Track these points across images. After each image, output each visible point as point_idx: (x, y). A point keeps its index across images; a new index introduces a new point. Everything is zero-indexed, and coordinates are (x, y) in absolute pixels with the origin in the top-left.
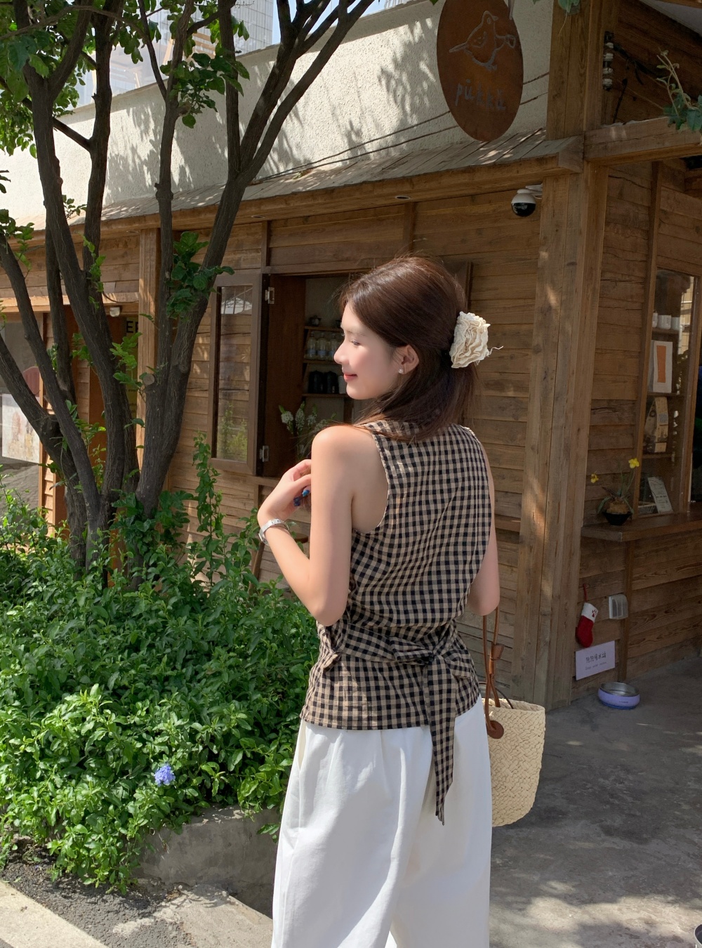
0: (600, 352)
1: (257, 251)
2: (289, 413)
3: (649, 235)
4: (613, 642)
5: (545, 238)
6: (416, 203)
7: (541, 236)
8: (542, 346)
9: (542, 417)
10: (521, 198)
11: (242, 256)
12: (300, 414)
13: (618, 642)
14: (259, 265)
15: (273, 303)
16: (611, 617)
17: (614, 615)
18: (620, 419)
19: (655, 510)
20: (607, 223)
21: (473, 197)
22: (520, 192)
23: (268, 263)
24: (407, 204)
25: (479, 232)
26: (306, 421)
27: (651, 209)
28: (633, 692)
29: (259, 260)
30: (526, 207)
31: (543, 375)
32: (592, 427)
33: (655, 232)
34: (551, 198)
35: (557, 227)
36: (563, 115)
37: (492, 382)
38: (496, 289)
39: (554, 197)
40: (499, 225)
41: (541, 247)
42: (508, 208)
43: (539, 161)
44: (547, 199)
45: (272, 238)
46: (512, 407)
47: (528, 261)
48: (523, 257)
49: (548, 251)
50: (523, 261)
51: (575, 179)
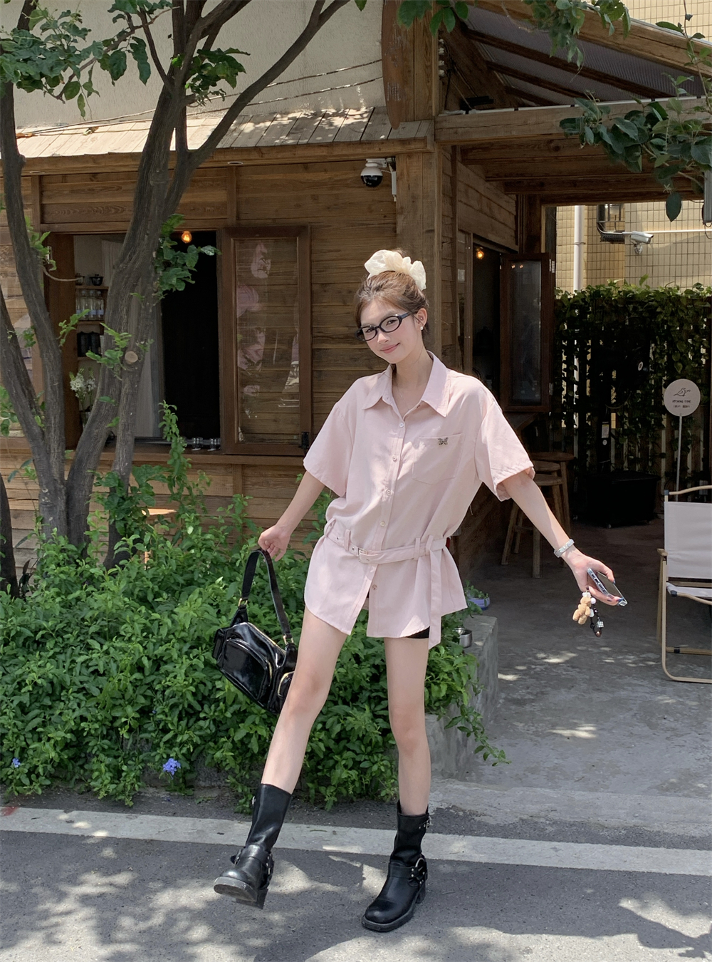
5: (402, 208)
6: (238, 167)
7: (397, 205)
10: (371, 170)
21: (306, 166)
22: (367, 165)
23: (42, 222)
24: (230, 168)
25: (315, 198)
27: (453, 179)
29: (31, 217)
34: (405, 173)
35: (414, 199)
36: (412, 101)
37: (342, 336)
38: (339, 251)
39: (408, 172)
40: (336, 192)
41: (398, 216)
42: (344, 177)
43: (403, 142)
44: (402, 174)
45: (46, 193)
46: (365, 357)
47: (371, 226)
48: (365, 222)
49: (406, 220)
50: (365, 226)
51: (428, 158)
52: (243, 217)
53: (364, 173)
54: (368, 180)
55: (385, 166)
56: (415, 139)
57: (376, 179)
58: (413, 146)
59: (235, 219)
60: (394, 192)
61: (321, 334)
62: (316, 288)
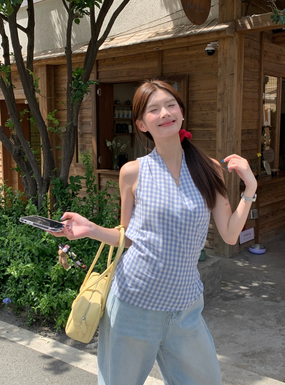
0: (244, 110)
1: (92, 73)
2: (110, 142)
3: (260, 61)
4: (253, 228)
5: (220, 64)
6: (162, 51)
7: (219, 63)
8: (221, 108)
9: (222, 138)
10: (209, 48)
12: (114, 142)
13: (255, 228)
14: (93, 79)
15: (100, 95)
16: (252, 218)
17: (253, 217)
18: (252, 137)
19: (266, 174)
20: (245, 57)
21: (187, 48)
22: (208, 45)
23: (97, 79)
24: (159, 51)
25: (191, 62)
26: (116, 145)
27: (261, 51)
28: (263, 248)
29: (93, 77)
31: (222, 120)
32: (242, 141)
33: (263, 60)
35: (226, 59)
36: (226, 13)
37: (200, 125)
38: (199, 86)
39: (223, 47)
40: (199, 59)
41: (219, 68)
44: (221, 48)
45: (99, 67)
46: (208, 134)
47: (212, 74)
48: (210, 72)
49: (222, 69)
50: (210, 74)
51: (232, 39)
52: (164, 72)
53: (206, 49)
54: (208, 52)
57: (211, 51)
58: (222, 34)
59: (160, 74)
61: (191, 124)
62: (190, 103)
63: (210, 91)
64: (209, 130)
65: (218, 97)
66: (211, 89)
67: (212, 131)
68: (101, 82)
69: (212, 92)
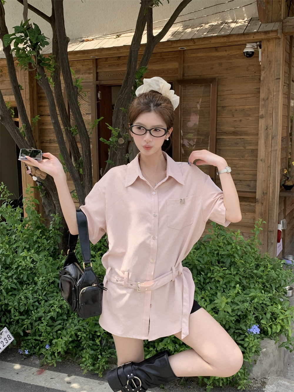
1: (89, 73)
5: (263, 67)
7: (261, 66)
8: (264, 115)
9: (266, 146)
10: (249, 49)
11: (81, 76)
13: (282, 239)
14: (92, 80)
15: (101, 99)
17: (283, 227)
18: (284, 145)
21: (216, 49)
22: (247, 46)
23: (97, 80)
24: (180, 51)
25: (220, 64)
27: (290, 54)
29: (92, 78)
30: (251, 53)
31: (266, 128)
34: (266, 49)
35: (270, 62)
36: (271, 12)
37: (231, 132)
38: (231, 90)
39: (268, 49)
40: (231, 61)
41: (262, 72)
42: (235, 53)
43: (266, 32)
44: (264, 50)
45: (99, 67)
46: (242, 143)
47: (248, 77)
48: (245, 76)
49: (266, 73)
50: (245, 78)
51: (278, 41)
52: (185, 75)
53: (245, 50)
54: (247, 54)
55: (256, 47)
56: (272, 31)
58: (271, 35)
59: (182, 76)
60: (260, 59)
61: (221, 131)
62: (219, 108)
63: (245, 96)
64: (243, 138)
65: (262, 103)
66: (247, 94)
67: (247, 139)
68: (101, 84)
69: (247, 97)
